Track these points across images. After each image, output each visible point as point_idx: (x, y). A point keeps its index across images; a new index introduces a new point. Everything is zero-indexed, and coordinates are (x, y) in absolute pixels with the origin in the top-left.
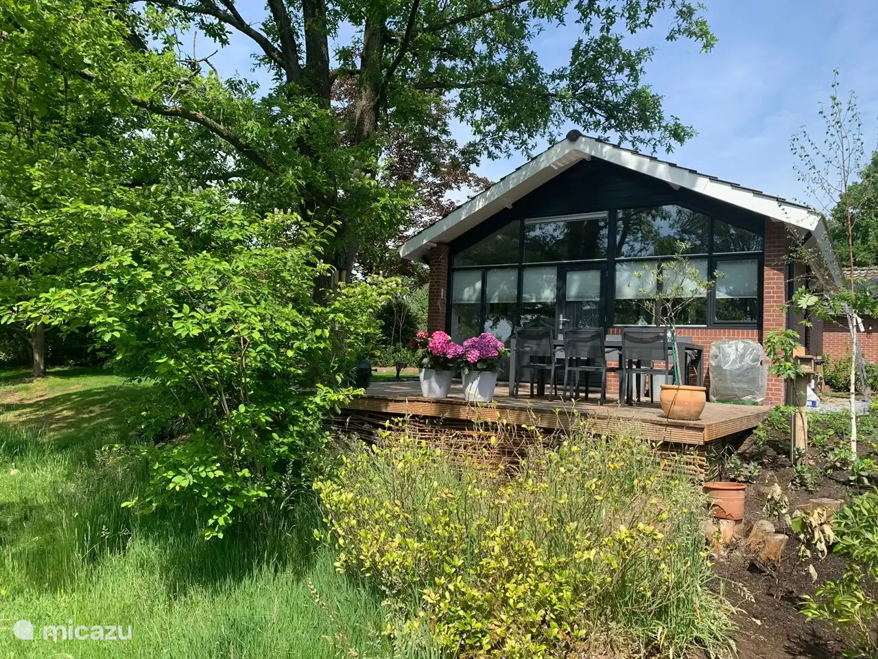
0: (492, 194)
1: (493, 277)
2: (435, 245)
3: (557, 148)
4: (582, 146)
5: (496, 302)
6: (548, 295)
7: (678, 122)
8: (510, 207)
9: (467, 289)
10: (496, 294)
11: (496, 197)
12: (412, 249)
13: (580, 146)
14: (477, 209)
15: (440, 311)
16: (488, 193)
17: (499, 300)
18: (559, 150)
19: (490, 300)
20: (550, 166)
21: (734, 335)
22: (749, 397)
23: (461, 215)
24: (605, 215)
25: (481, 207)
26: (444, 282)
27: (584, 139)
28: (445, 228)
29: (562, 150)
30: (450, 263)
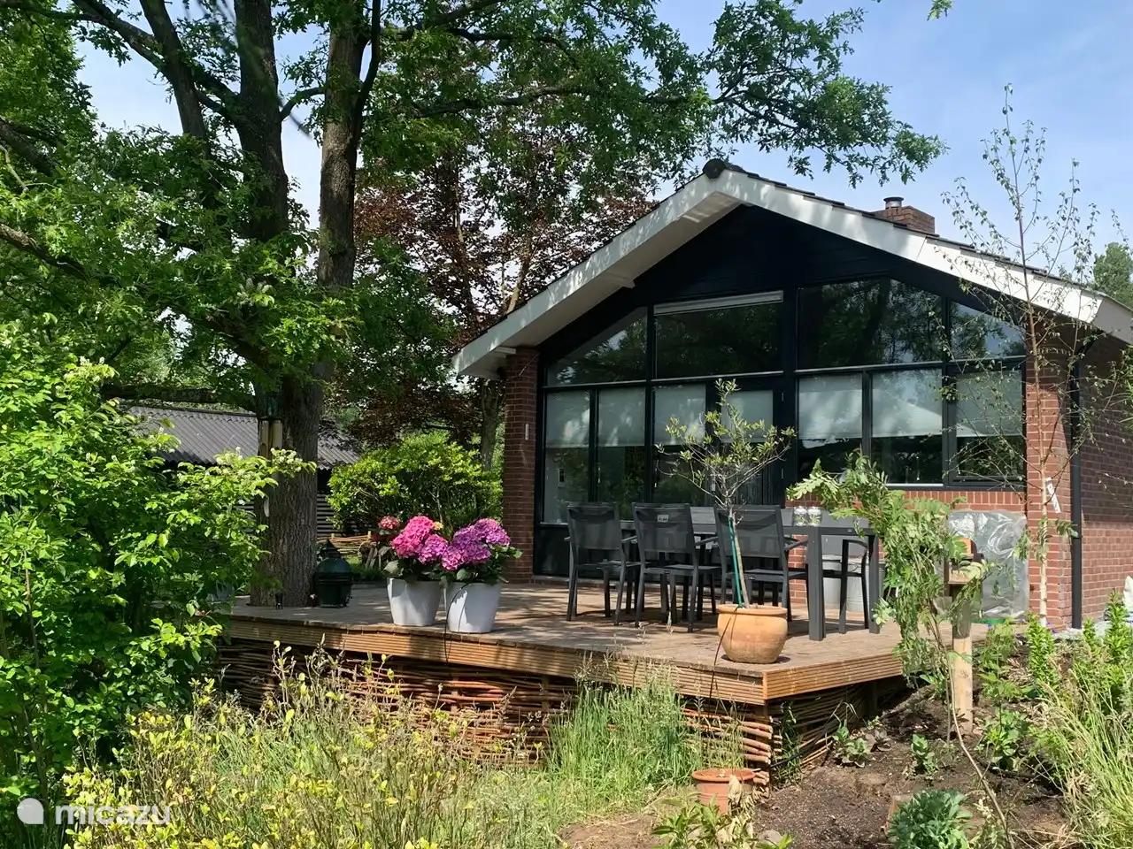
0: (593, 267)
1: (608, 402)
2: (513, 352)
3: (691, 191)
4: (728, 185)
5: (615, 444)
6: (694, 432)
7: (911, 131)
8: (631, 285)
9: (569, 423)
10: (615, 431)
11: (600, 271)
12: (474, 360)
13: (725, 184)
14: (571, 292)
15: (525, 462)
16: (588, 264)
17: (619, 442)
18: (693, 193)
19: (605, 442)
20: (682, 218)
21: (985, 501)
22: (995, 611)
23: (548, 301)
24: (778, 298)
25: (578, 287)
26: (530, 412)
27: (731, 174)
28: (523, 324)
29: (699, 192)
30: (542, 380)
